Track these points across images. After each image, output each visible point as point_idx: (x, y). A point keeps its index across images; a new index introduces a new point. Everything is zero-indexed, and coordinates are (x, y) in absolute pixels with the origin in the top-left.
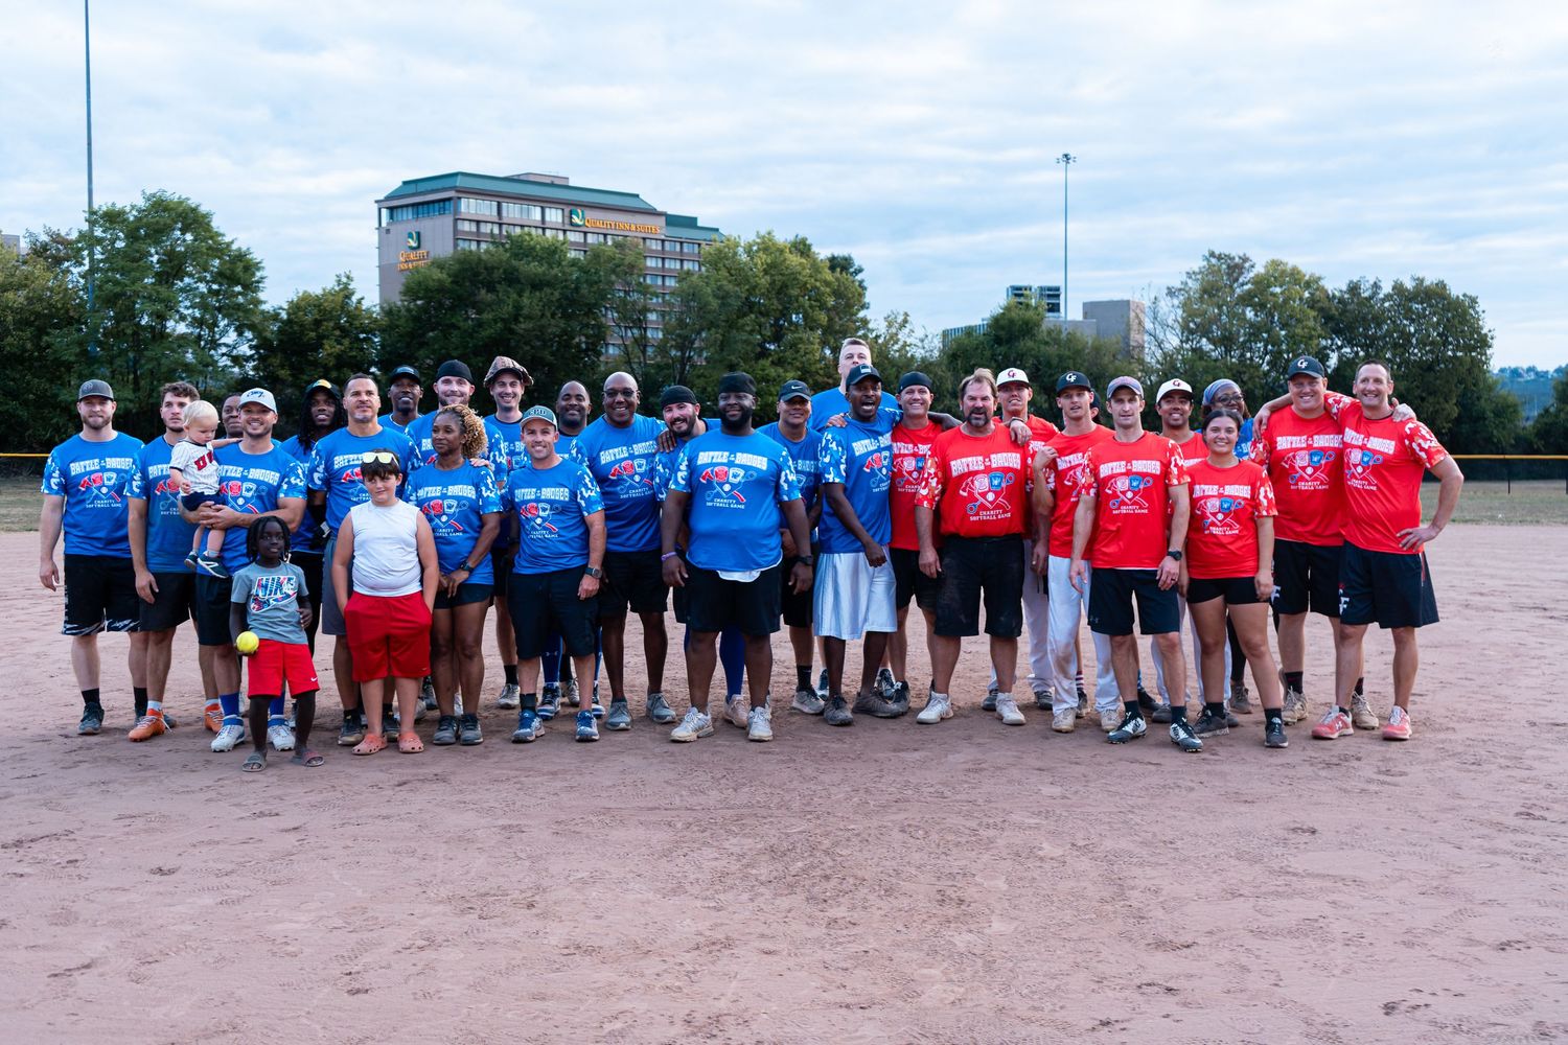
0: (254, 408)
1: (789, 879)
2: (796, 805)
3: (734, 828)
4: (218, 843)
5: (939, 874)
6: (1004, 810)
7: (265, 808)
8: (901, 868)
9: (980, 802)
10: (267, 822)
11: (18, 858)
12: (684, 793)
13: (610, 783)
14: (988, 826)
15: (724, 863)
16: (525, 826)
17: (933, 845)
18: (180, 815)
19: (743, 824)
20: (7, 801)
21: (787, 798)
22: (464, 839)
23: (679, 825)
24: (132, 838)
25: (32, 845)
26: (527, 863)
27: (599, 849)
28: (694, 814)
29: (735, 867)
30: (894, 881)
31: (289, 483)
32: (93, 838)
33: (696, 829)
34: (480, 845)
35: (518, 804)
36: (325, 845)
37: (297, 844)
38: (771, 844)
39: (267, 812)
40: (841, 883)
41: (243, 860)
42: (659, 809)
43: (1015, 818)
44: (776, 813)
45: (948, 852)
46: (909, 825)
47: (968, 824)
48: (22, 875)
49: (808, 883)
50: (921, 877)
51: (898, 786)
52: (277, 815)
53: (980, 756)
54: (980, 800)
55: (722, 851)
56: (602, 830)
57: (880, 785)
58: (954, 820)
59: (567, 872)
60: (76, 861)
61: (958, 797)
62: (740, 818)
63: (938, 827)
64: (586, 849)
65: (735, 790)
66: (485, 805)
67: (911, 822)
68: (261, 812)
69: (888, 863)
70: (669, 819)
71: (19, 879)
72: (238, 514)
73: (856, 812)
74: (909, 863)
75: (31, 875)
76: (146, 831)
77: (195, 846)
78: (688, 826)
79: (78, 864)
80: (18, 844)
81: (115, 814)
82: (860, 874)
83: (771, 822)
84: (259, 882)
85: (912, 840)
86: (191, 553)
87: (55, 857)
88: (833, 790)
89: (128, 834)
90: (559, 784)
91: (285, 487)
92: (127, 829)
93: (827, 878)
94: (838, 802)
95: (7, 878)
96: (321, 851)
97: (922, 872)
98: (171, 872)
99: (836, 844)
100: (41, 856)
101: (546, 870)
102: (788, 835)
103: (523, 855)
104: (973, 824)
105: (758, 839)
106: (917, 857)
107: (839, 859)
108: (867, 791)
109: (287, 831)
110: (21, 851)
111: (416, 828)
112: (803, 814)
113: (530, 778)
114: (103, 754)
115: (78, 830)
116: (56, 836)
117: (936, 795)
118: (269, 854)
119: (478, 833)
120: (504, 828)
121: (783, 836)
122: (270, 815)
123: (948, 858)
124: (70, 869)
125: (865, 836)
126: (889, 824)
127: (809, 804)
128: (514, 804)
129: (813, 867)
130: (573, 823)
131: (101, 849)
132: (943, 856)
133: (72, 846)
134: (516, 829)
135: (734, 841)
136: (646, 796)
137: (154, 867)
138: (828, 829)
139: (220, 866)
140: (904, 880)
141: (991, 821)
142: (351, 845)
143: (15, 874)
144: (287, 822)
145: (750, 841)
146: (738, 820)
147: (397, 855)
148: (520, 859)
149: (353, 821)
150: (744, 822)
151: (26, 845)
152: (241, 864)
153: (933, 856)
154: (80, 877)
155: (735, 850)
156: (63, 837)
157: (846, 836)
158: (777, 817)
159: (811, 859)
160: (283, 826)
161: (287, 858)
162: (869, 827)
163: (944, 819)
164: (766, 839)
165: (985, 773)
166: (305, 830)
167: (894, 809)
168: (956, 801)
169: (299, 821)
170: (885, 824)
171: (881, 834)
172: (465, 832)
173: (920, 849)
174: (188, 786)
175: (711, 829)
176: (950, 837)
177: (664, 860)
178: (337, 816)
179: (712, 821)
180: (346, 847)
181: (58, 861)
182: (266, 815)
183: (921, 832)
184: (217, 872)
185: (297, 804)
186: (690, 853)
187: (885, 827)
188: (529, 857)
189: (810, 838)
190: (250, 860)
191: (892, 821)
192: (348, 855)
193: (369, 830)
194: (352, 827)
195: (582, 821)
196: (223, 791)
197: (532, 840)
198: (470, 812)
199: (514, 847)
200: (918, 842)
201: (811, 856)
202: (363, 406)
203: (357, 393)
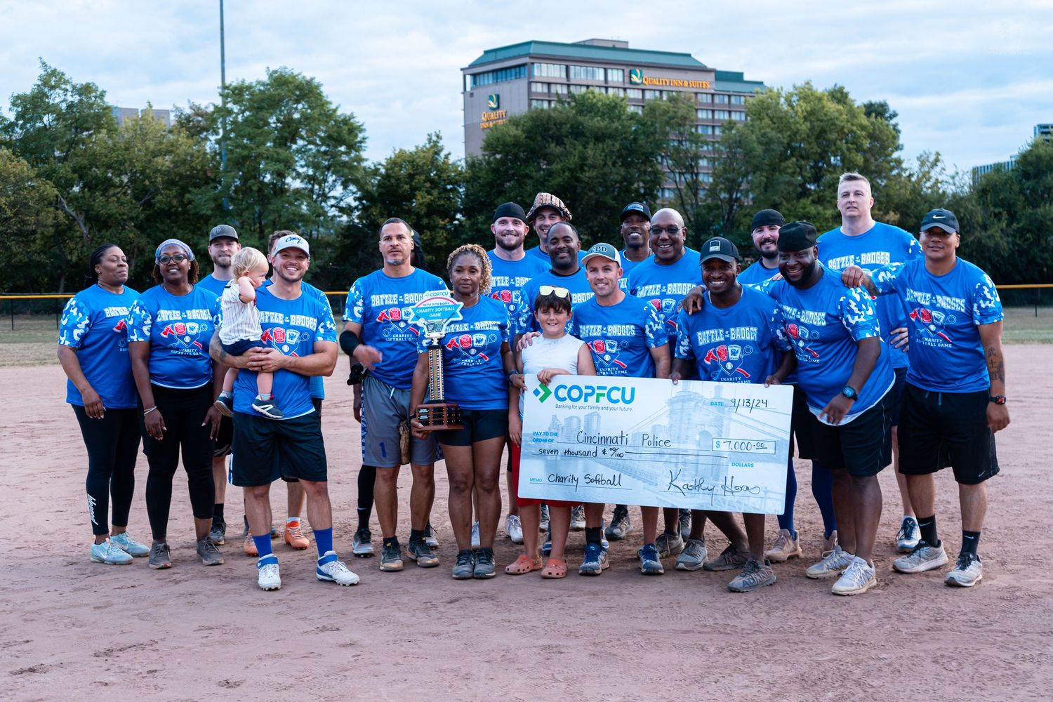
0: (293, 254)
2: (827, 631)
3: (765, 654)
4: (282, 656)
6: (1041, 642)
7: (327, 622)
9: (1015, 632)
10: (328, 637)
11: (105, 666)
12: (717, 616)
13: (646, 604)
14: (1024, 659)
15: (754, 691)
16: (564, 646)
17: (967, 679)
18: (252, 628)
19: (775, 650)
20: (106, 610)
21: (819, 623)
22: (508, 658)
23: (712, 650)
24: (207, 649)
25: (120, 654)
26: (563, 686)
27: (632, 672)
28: (728, 638)
29: (765, 696)
31: (325, 327)
32: (174, 648)
33: (728, 653)
34: (520, 666)
35: (560, 623)
36: (377, 661)
37: (352, 659)
38: (802, 672)
39: (329, 627)
41: (302, 674)
42: (693, 632)
44: (808, 639)
45: (983, 687)
46: (942, 656)
47: (1003, 656)
48: (106, 684)
51: (931, 614)
52: (338, 629)
53: (1014, 583)
54: (1015, 631)
55: (755, 678)
56: (636, 653)
57: (912, 612)
58: (988, 652)
59: (600, 697)
60: (156, 671)
61: (993, 627)
62: (771, 644)
63: (971, 659)
64: (621, 673)
65: (768, 614)
66: (528, 625)
67: (944, 653)
68: (324, 627)
70: (702, 643)
71: (104, 688)
72: (286, 357)
73: (888, 641)
74: (942, 697)
75: (114, 684)
76: (220, 643)
77: (261, 659)
78: (720, 650)
79: (157, 674)
80: (109, 652)
81: (196, 625)
83: (803, 649)
84: (314, 697)
85: (945, 672)
86: (222, 395)
87: (138, 667)
88: (865, 616)
89: (204, 645)
90: (599, 604)
91: (322, 331)
92: (204, 641)
94: (870, 628)
95: (93, 686)
96: (372, 667)
98: (237, 684)
99: (868, 674)
100: (126, 665)
101: (581, 693)
102: (819, 664)
103: (560, 677)
104: (1008, 656)
105: (789, 666)
107: (871, 690)
108: (899, 618)
109: (345, 646)
110: (110, 660)
111: (462, 646)
112: (834, 641)
113: (573, 598)
115: (162, 640)
116: (141, 646)
117: (969, 624)
118: (325, 669)
119: (519, 652)
120: (544, 648)
121: (814, 664)
122: (332, 630)
123: (983, 693)
124: (149, 679)
125: (897, 666)
126: (922, 654)
127: (841, 631)
128: (555, 623)
130: (609, 645)
131: (179, 660)
132: (978, 691)
133: (154, 656)
134: (555, 650)
135: (765, 668)
136: (681, 618)
137: (222, 679)
138: (860, 657)
139: (280, 680)
141: (1027, 654)
142: (401, 662)
143: (101, 682)
144: (346, 637)
145: (781, 668)
146: (769, 646)
147: (442, 674)
148: (557, 681)
149: (405, 638)
150: (775, 648)
151: (115, 654)
152: (300, 679)
153: (967, 690)
154: (156, 687)
155: (766, 677)
156: (148, 647)
157: (877, 666)
158: (808, 643)
159: (842, 690)
160: (342, 641)
161: (342, 674)
162: (901, 657)
163: (978, 650)
164: (797, 666)
165: (1019, 601)
166: (362, 646)
167: (926, 638)
168: (991, 631)
169: (356, 636)
170: (917, 654)
171: (913, 664)
172: (507, 651)
173: (953, 683)
174: (262, 599)
175: (743, 654)
176: (985, 670)
177: (696, 686)
178: (391, 632)
179: (744, 646)
180: (396, 664)
181: (140, 671)
182: (328, 630)
183: (954, 664)
184: (277, 686)
185: (356, 620)
186: (721, 679)
187: (917, 657)
188: (566, 679)
189: (841, 667)
190: (308, 674)
191: (924, 651)
192: (397, 672)
193: (419, 647)
194: (404, 644)
195: (618, 642)
196: (293, 604)
197: (569, 661)
198: (514, 631)
199: (552, 668)
200: (951, 674)
201: (841, 686)
202: (394, 250)
203: (389, 238)
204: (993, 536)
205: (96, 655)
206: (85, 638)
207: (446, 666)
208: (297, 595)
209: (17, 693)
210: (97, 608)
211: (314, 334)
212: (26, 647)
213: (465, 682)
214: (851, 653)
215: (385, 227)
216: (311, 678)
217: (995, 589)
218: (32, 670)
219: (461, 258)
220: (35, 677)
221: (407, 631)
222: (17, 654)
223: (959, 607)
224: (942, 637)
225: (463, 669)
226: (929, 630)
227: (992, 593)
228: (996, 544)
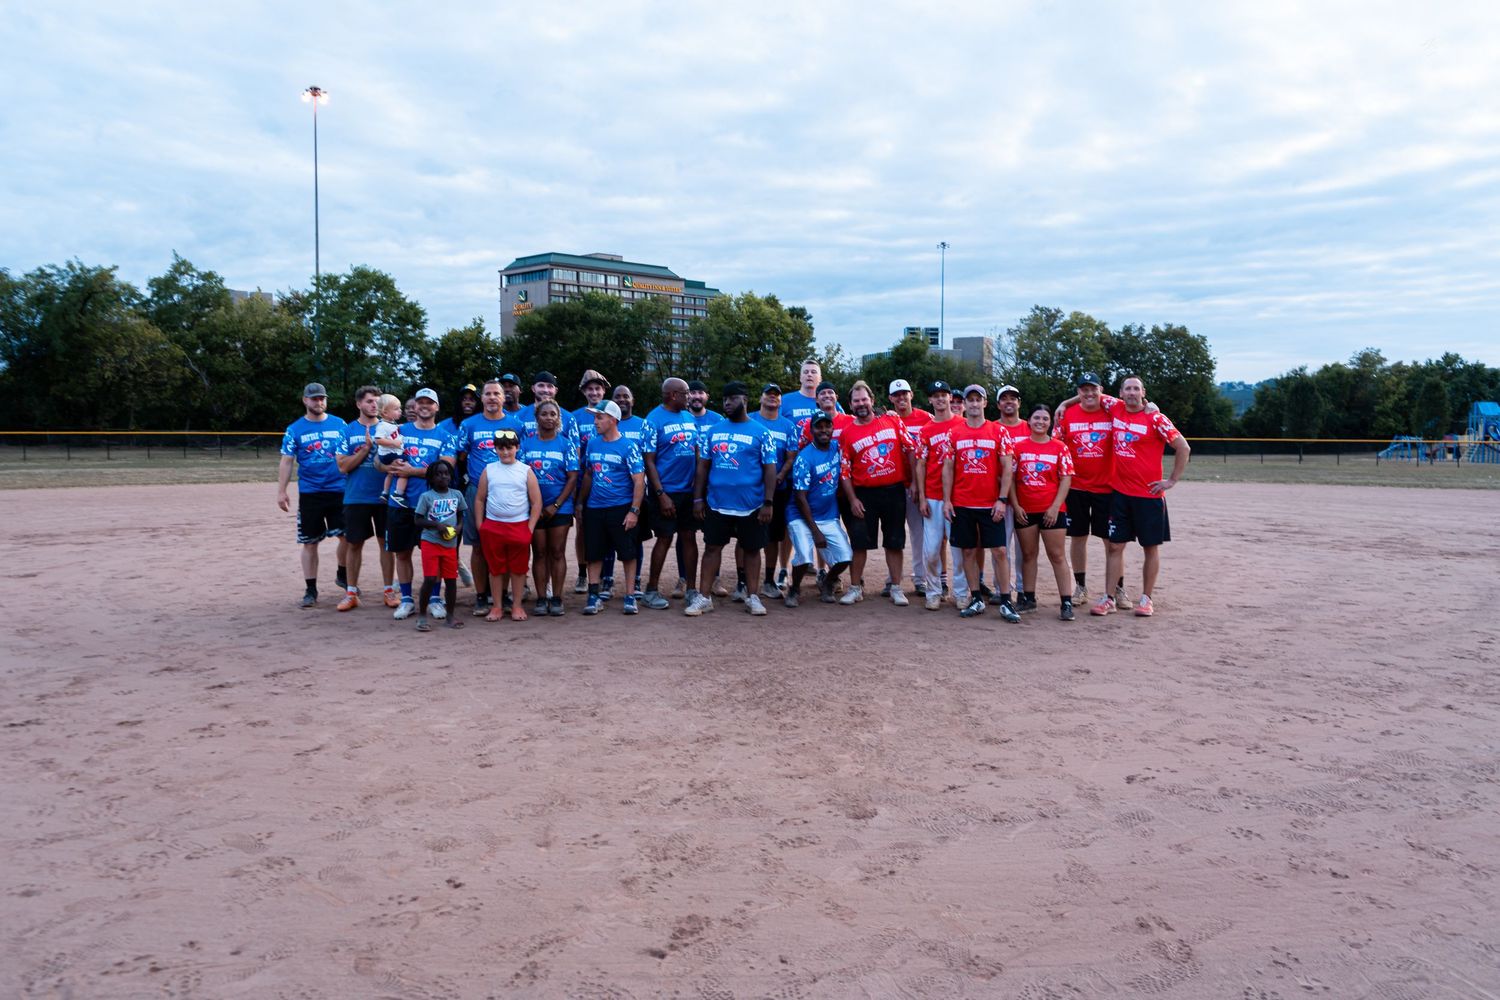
0: (425, 401)
1: (756, 699)
2: (762, 654)
4: (398, 675)
5: (851, 697)
6: (893, 658)
7: (427, 654)
8: (826, 693)
9: (878, 652)
10: (429, 663)
11: (274, 683)
12: (691, 646)
13: (644, 640)
14: (883, 668)
15: (715, 689)
17: (848, 680)
18: (375, 658)
20: (267, 649)
21: (756, 650)
22: (552, 674)
23: (688, 666)
24: (345, 672)
25: (283, 675)
26: (592, 689)
27: (637, 680)
28: (698, 659)
29: (722, 692)
30: (822, 700)
31: (446, 447)
32: (321, 671)
34: (562, 678)
35: (587, 653)
36: (465, 677)
37: (448, 676)
38: (745, 678)
40: (789, 702)
41: (413, 686)
42: (675, 656)
43: (900, 663)
44: (748, 658)
45: (857, 684)
46: (833, 667)
47: (870, 666)
48: (277, 694)
49: (768, 702)
50: (840, 699)
51: (827, 643)
52: (436, 658)
53: (879, 625)
55: (715, 682)
56: (639, 669)
57: (814, 642)
58: (861, 664)
59: (616, 695)
60: (310, 686)
61: (865, 650)
62: (726, 662)
63: (851, 668)
64: (629, 681)
65: (724, 645)
66: (565, 653)
67: (834, 665)
68: (425, 656)
69: (819, 690)
70: (682, 663)
71: (275, 696)
72: (414, 468)
73: (799, 659)
74: (832, 690)
75: (281, 694)
76: (353, 667)
77: (384, 677)
78: (693, 667)
79: (312, 687)
80: (274, 675)
81: (334, 657)
82: (801, 696)
83: (746, 665)
84: (424, 699)
85: (834, 676)
86: (384, 493)
87: (297, 683)
88: (786, 645)
89: (342, 669)
90: (612, 641)
91: (443, 449)
92: (342, 666)
93: (780, 699)
94: (788, 652)
95: (267, 696)
96: (462, 681)
97: (841, 696)
98: (369, 692)
99: (786, 678)
100: (289, 682)
101: (604, 693)
102: (756, 672)
103: (589, 684)
104: (873, 666)
105: (738, 675)
106: (837, 687)
107: (788, 687)
108: (807, 646)
109: (441, 668)
110: (277, 679)
111: (522, 667)
112: (767, 659)
114: (327, 620)
115: (311, 666)
116: (297, 670)
117: (851, 648)
118: (430, 683)
119: (561, 670)
120: (577, 667)
121: (753, 673)
122: (431, 658)
123: (857, 687)
124: (307, 691)
125: (805, 673)
126: (821, 666)
128: (584, 652)
129: (771, 692)
131: (326, 678)
132: (854, 686)
133: (308, 676)
134: (585, 668)
135: (722, 676)
136: (667, 648)
137: (358, 689)
138: (782, 669)
139: (399, 689)
140: (828, 701)
141: (885, 664)
142: (481, 677)
143: (272, 693)
144: (442, 662)
145: (733, 676)
147: (510, 684)
148: (587, 686)
149: (482, 662)
150: (728, 664)
151: (279, 675)
152: (413, 688)
154: (313, 695)
155: (722, 681)
156: (302, 671)
157: (793, 674)
159: (771, 688)
160: (439, 665)
161: (441, 685)
162: (808, 668)
163: (855, 663)
164: (742, 675)
165: (882, 635)
166: (453, 668)
167: (823, 657)
169: (449, 662)
170: (818, 666)
171: (815, 672)
172: (553, 670)
173: (839, 682)
176: (860, 674)
177: (678, 688)
178: (473, 659)
179: (708, 664)
180: (478, 678)
181: (299, 686)
183: (840, 671)
184: (398, 693)
185: (447, 652)
186: (694, 683)
187: (818, 668)
188: (593, 685)
189: (770, 675)
190: (418, 685)
191: (822, 664)
192: (480, 683)
193: (493, 668)
194: (482, 666)
197: (595, 675)
199: (583, 679)
200: (838, 677)
201: (771, 685)
202: (492, 402)
203: (489, 394)
205: (266, 676)
206: (255, 666)
207: (512, 679)
209: (213, 700)
210: (260, 647)
211: (438, 451)
212: (212, 672)
213: (526, 688)
214: (777, 666)
215: (486, 386)
216: (420, 687)
218: (221, 686)
219: (545, 406)
220: (224, 690)
222: (208, 676)
224: (833, 656)
225: (524, 681)
226: (825, 652)
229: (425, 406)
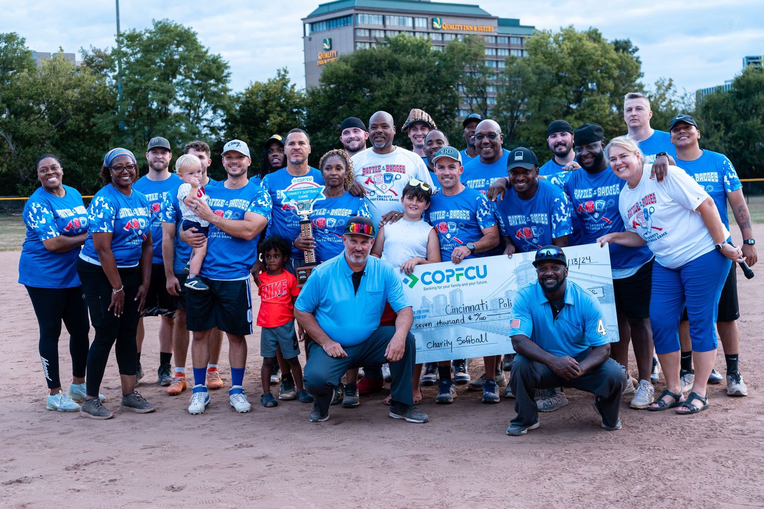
0: (233, 155)
1: (632, 499)
2: (629, 440)
3: (584, 458)
4: (212, 467)
5: (750, 497)
7: (243, 441)
8: (719, 491)
10: (243, 451)
11: (76, 477)
13: (487, 423)
15: (580, 485)
16: (429, 455)
17: (741, 473)
18: (185, 446)
19: (591, 455)
20: (69, 435)
22: (386, 465)
23: (543, 456)
24: (153, 463)
25: (86, 468)
26: (433, 484)
27: (484, 473)
29: (589, 489)
30: (715, 502)
32: (127, 463)
33: (556, 458)
34: (397, 471)
35: (423, 438)
36: (286, 469)
37: (267, 468)
38: (614, 470)
39: (245, 444)
40: (673, 503)
41: (229, 480)
45: (755, 479)
46: (720, 457)
48: (79, 490)
49: (647, 502)
50: (736, 498)
51: (707, 425)
52: (252, 446)
55: (579, 476)
56: (485, 459)
57: (692, 424)
59: (462, 492)
60: (115, 480)
63: (742, 458)
64: (475, 474)
66: (398, 440)
67: (721, 454)
68: (241, 444)
69: (708, 487)
70: (535, 451)
71: (77, 493)
73: (676, 446)
74: (724, 487)
75: (84, 490)
76: (162, 458)
77: (196, 469)
78: (549, 456)
79: (117, 482)
80: (76, 467)
81: (141, 445)
82: (687, 495)
83: (613, 454)
84: (242, 497)
85: (724, 469)
87: (101, 477)
88: (656, 428)
89: (150, 460)
92: (149, 456)
93: (661, 498)
95: (69, 492)
96: (283, 474)
97: (737, 495)
98: (180, 489)
99: (665, 471)
100: (91, 476)
101: (447, 490)
102: (626, 464)
103: (429, 478)
105: (604, 467)
106: (729, 482)
107: (669, 483)
108: (683, 429)
109: (259, 458)
110: (79, 473)
111: (350, 457)
112: (636, 448)
115: (117, 457)
116: (101, 461)
117: (737, 432)
118: (247, 476)
119: (395, 461)
120: (413, 457)
121: (623, 465)
122: (247, 447)
123: (756, 483)
124: (111, 486)
125: (686, 464)
126: (704, 455)
127: (639, 439)
128: (419, 438)
129: (648, 489)
130: (463, 453)
131: (132, 471)
132: (751, 482)
133: (112, 469)
134: (422, 458)
135: (586, 468)
137: (168, 485)
138: (657, 459)
139: (213, 485)
140: (723, 502)
142: (305, 469)
143: (74, 489)
144: (259, 451)
145: (598, 468)
146: (586, 452)
147: (338, 478)
148: (427, 481)
149: (305, 451)
150: (591, 453)
151: (82, 468)
152: (229, 484)
153: (743, 481)
154: (118, 492)
155: (587, 475)
156: (106, 462)
157: (671, 465)
158: (616, 449)
159: (647, 483)
160: (256, 455)
161: (261, 479)
162: (689, 458)
163: (747, 452)
164: (610, 466)
166: (272, 458)
167: (706, 444)
168: (755, 437)
169: (267, 451)
170: (701, 455)
171: (699, 463)
172: (385, 460)
173: (732, 476)
174: (189, 425)
175: (567, 459)
176: (754, 466)
177: (535, 483)
178: (293, 447)
179: (567, 452)
180: (301, 471)
181: (103, 480)
182: (244, 447)
183: (730, 462)
184: (212, 489)
185: (265, 438)
186: (553, 477)
187: (701, 458)
188: (434, 480)
189: (644, 466)
190: (234, 480)
191: (706, 453)
192: (303, 477)
193: (317, 458)
194: (304, 456)
195: (470, 451)
196: (214, 428)
197: (434, 467)
198: (388, 444)
199: (422, 471)
200: (729, 470)
201: (647, 480)
202: (297, 152)
203: (292, 143)
204: (745, 367)
205: (67, 469)
206: (56, 457)
207: (340, 472)
208: (215, 421)
209: (10, 498)
210: (62, 434)
212: (11, 464)
213: (356, 484)
214: (650, 456)
216: (236, 483)
217: (752, 406)
218: (19, 481)
219: (330, 159)
220: (22, 486)
221: (305, 446)
222: (5, 469)
223: (727, 420)
224: (718, 442)
225: (353, 474)
226: (706, 438)
227: (751, 409)
228: (748, 373)
229: (235, 161)
